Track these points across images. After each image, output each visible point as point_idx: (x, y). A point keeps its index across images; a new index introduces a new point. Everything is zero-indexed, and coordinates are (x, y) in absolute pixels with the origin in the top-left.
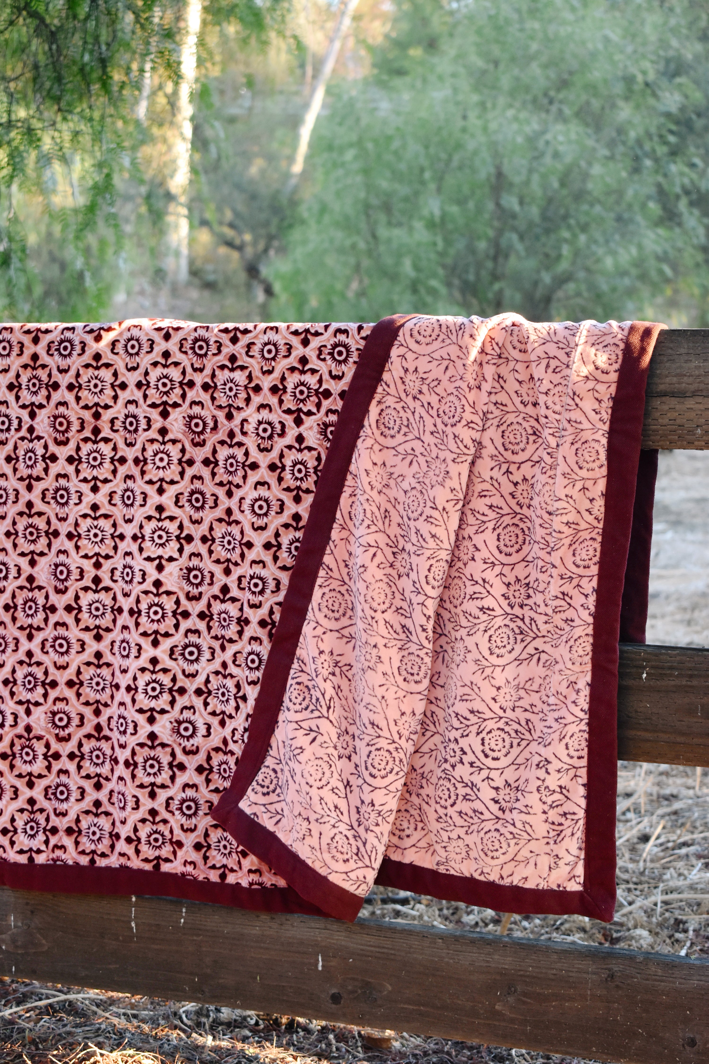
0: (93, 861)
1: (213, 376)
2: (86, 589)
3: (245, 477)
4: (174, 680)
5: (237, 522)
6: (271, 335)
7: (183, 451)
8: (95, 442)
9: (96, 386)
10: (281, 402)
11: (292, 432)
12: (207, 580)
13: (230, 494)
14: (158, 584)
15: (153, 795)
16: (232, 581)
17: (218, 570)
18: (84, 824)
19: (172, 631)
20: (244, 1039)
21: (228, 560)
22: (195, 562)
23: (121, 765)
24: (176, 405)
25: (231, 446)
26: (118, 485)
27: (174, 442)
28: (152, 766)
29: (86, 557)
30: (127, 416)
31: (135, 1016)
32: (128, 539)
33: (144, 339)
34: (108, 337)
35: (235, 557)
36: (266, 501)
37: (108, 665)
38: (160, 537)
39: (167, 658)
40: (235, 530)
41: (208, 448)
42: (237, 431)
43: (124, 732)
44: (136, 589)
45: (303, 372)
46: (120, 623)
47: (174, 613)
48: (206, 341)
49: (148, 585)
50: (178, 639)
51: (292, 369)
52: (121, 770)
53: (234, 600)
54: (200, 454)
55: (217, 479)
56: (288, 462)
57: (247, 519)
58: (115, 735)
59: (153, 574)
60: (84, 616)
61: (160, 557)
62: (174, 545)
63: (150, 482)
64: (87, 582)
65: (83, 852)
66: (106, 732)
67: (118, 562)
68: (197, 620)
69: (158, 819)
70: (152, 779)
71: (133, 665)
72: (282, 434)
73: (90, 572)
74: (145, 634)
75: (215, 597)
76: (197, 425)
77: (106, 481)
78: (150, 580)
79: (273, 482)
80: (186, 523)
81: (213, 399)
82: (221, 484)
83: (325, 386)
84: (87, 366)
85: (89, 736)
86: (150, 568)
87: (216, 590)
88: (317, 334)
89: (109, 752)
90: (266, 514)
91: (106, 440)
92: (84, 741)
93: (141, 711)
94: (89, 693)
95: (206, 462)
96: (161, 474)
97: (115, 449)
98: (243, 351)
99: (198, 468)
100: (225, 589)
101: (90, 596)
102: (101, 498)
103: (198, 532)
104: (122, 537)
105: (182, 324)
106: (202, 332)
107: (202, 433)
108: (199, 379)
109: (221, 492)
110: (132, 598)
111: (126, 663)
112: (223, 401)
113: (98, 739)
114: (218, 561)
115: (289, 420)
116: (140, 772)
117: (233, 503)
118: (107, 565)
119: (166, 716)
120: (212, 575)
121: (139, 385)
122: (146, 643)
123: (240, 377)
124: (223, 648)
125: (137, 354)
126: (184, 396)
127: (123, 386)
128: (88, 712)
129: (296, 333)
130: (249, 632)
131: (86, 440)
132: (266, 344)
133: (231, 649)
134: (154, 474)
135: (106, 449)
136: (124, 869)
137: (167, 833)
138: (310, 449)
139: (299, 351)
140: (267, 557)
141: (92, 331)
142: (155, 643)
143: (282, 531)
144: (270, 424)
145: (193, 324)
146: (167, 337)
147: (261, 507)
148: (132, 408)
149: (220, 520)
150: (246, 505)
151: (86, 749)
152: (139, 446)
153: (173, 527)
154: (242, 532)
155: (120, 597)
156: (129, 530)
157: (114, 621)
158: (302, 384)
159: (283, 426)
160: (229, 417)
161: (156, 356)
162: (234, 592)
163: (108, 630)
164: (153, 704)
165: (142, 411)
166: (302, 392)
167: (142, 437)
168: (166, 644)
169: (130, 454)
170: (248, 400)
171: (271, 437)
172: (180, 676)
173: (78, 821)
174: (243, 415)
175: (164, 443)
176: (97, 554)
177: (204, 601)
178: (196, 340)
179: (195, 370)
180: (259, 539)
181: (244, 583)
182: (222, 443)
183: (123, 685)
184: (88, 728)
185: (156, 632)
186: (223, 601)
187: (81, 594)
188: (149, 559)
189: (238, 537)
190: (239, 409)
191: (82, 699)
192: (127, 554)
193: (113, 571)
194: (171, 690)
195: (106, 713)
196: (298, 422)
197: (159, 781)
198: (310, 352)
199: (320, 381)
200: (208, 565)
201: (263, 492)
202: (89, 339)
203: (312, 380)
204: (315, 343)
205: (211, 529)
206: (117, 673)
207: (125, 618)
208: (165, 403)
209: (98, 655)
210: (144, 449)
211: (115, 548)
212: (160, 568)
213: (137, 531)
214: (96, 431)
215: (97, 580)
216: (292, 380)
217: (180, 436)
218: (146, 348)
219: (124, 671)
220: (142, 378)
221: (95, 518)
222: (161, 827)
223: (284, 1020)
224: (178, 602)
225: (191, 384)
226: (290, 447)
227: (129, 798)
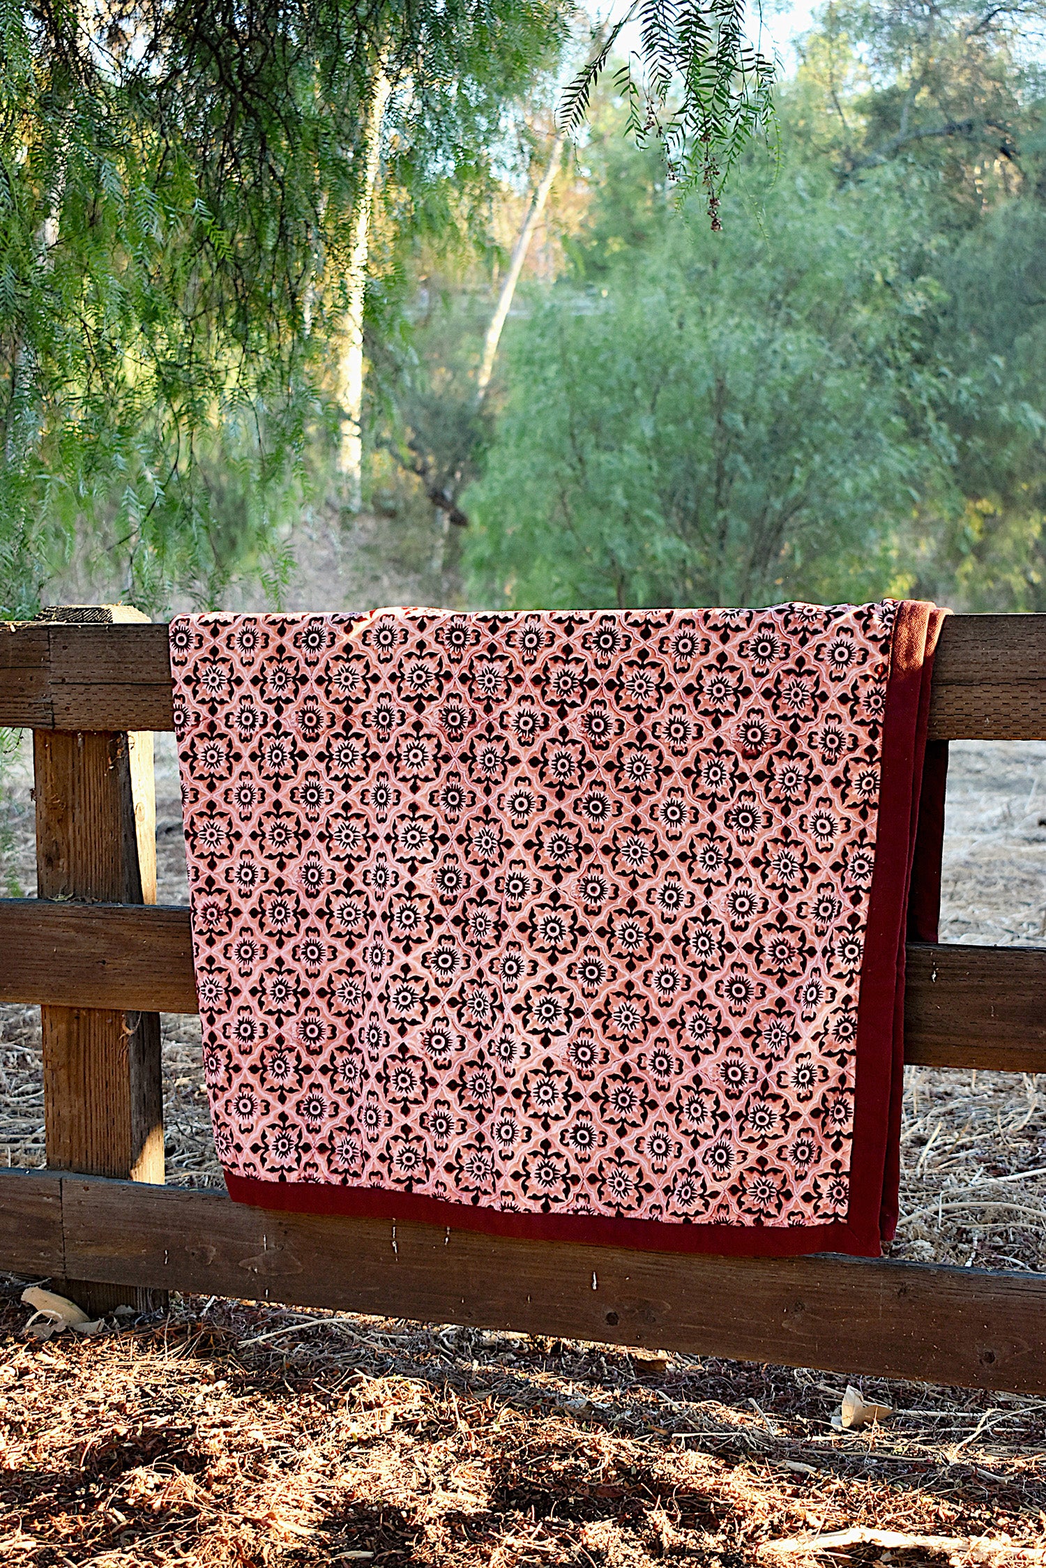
0: (345, 1181)
1: (471, 667)
2: (338, 893)
3: (504, 773)
4: (426, 989)
5: (496, 821)
6: (532, 623)
7: (439, 746)
8: (346, 738)
9: (347, 679)
10: (544, 693)
11: (556, 726)
12: (463, 883)
13: (487, 791)
14: (410, 886)
15: (406, 1111)
16: (489, 884)
17: (474, 871)
18: (337, 1142)
19: (425, 937)
20: (510, 1363)
21: (486, 861)
22: (450, 863)
23: (372, 1079)
24: (431, 698)
25: (489, 740)
26: (371, 783)
27: (429, 737)
28: (404, 1080)
29: (337, 859)
30: (379, 711)
31: (393, 1341)
32: (382, 840)
33: (397, 629)
34: (359, 628)
35: (493, 857)
36: (527, 797)
37: (361, 973)
38: (413, 837)
39: (419, 966)
40: (493, 829)
41: (466, 742)
42: (496, 724)
43: (377, 1044)
44: (390, 892)
45: (566, 662)
46: (372, 929)
47: (428, 918)
48: (464, 631)
49: (400, 888)
50: (431, 945)
51: (556, 659)
52: (372, 1084)
53: (491, 903)
54: (457, 749)
55: (475, 776)
56: (551, 757)
57: (506, 817)
58: (366, 1047)
59: (406, 877)
60: (336, 921)
61: (413, 859)
62: (428, 846)
63: (404, 779)
64: (339, 885)
65: (335, 1171)
66: (358, 1045)
67: (371, 864)
68: (452, 926)
69: (411, 1136)
70: (404, 1094)
71: (386, 972)
72: (545, 727)
73: (342, 875)
74: (397, 940)
75: (471, 901)
76: (454, 719)
77: (358, 779)
78: (402, 883)
79: (534, 777)
80: (441, 822)
81: (471, 691)
82: (479, 781)
83: (590, 676)
84: (337, 658)
85: (341, 1049)
86: (403, 870)
87: (472, 893)
88: (581, 622)
89: (359, 1066)
90: (526, 812)
91: (358, 736)
92: (337, 1054)
93: (392, 1021)
94: (341, 1003)
95: (463, 758)
96: (415, 770)
97: (367, 745)
98: (503, 641)
99: (454, 764)
100: (482, 892)
101: (342, 900)
102: (353, 797)
103: (453, 832)
104: (375, 838)
105: (436, 612)
106: (458, 621)
107: (459, 727)
108: (456, 670)
109: (478, 789)
110: (385, 902)
111: (377, 971)
112: (481, 694)
113: (351, 1052)
114: (475, 863)
115: (552, 712)
116: (392, 1087)
117: (492, 801)
118: (359, 868)
119: (417, 1027)
120: (469, 877)
121: (393, 678)
122: (398, 950)
123: (499, 667)
124: (479, 955)
125: (390, 645)
126: (440, 689)
127: (376, 679)
128: (340, 1023)
129: (559, 621)
130: (506, 937)
131: (337, 736)
132: (527, 633)
133: (488, 955)
134: (407, 772)
135: (358, 745)
136: (376, 1189)
137: (420, 1151)
138: (574, 742)
139: (563, 640)
140: (528, 857)
141: (341, 621)
142: (407, 950)
143: (543, 828)
144: (531, 716)
145: (450, 613)
146: (422, 627)
147: (521, 804)
148: (384, 702)
149: (478, 819)
150: (505, 803)
151: (339, 1062)
152: (392, 741)
153: (427, 827)
154: (501, 831)
155: (372, 900)
156: (382, 830)
157: (367, 926)
158: (566, 674)
159: (546, 718)
160: (488, 710)
161: (410, 646)
162: (492, 895)
163: (360, 936)
164: (404, 1014)
165: (395, 705)
166: (565, 683)
167: (396, 732)
168: (418, 951)
169: (383, 750)
170: (508, 692)
171: (532, 730)
172: (432, 985)
173: (331, 1138)
174: (503, 707)
175: (418, 738)
176: (349, 856)
177: (459, 905)
178: (452, 630)
179: (452, 661)
180: (519, 838)
181: (503, 885)
182: (480, 737)
183: (375, 995)
184: (340, 1041)
185: (408, 938)
186: (480, 905)
187: (333, 898)
188: (402, 860)
189: (497, 836)
190: (498, 701)
191: (334, 1010)
192: (381, 855)
193: (365, 873)
194: (422, 1000)
195: (358, 1024)
196: (562, 714)
197: (411, 1096)
198: (575, 641)
199: (585, 671)
200: (464, 866)
201: (524, 788)
202: (339, 630)
203: (576, 670)
204: (579, 631)
205: (468, 828)
206: (369, 981)
207: (377, 924)
208: (420, 696)
209: (351, 963)
210: (398, 745)
211: (368, 849)
212: (413, 870)
213: (390, 830)
214: (347, 726)
215: (349, 883)
216: (556, 670)
217: (436, 731)
218: (399, 639)
219: (377, 979)
220: (395, 670)
221: (347, 818)
222: (414, 1145)
223: (549, 1344)
224: (431, 907)
225: (448, 676)
226: (553, 741)
227: (382, 1113)
